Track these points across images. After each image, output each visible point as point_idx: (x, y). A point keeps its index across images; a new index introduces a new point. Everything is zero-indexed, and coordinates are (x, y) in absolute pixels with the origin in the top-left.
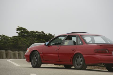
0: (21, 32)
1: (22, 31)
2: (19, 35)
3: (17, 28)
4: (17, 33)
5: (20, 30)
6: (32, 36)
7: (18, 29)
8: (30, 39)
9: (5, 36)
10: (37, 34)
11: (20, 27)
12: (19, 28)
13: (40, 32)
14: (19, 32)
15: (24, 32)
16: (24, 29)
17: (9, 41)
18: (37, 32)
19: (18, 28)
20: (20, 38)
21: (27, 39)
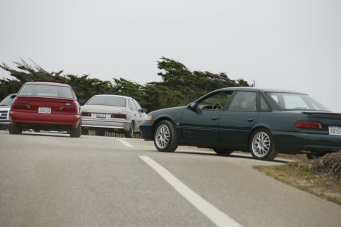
0: (171, 72)
1: (173, 70)
2: (165, 79)
3: (161, 61)
4: (160, 74)
5: (169, 66)
6: (196, 85)
7: (162, 65)
8: (191, 94)
9: (126, 81)
10: (209, 81)
11: (168, 60)
12: (166, 61)
13: (216, 76)
14: (164, 71)
15: (178, 74)
16: (179, 66)
17: (137, 95)
18: (208, 74)
19: (164, 62)
20: (164, 90)
21: (183, 92)
